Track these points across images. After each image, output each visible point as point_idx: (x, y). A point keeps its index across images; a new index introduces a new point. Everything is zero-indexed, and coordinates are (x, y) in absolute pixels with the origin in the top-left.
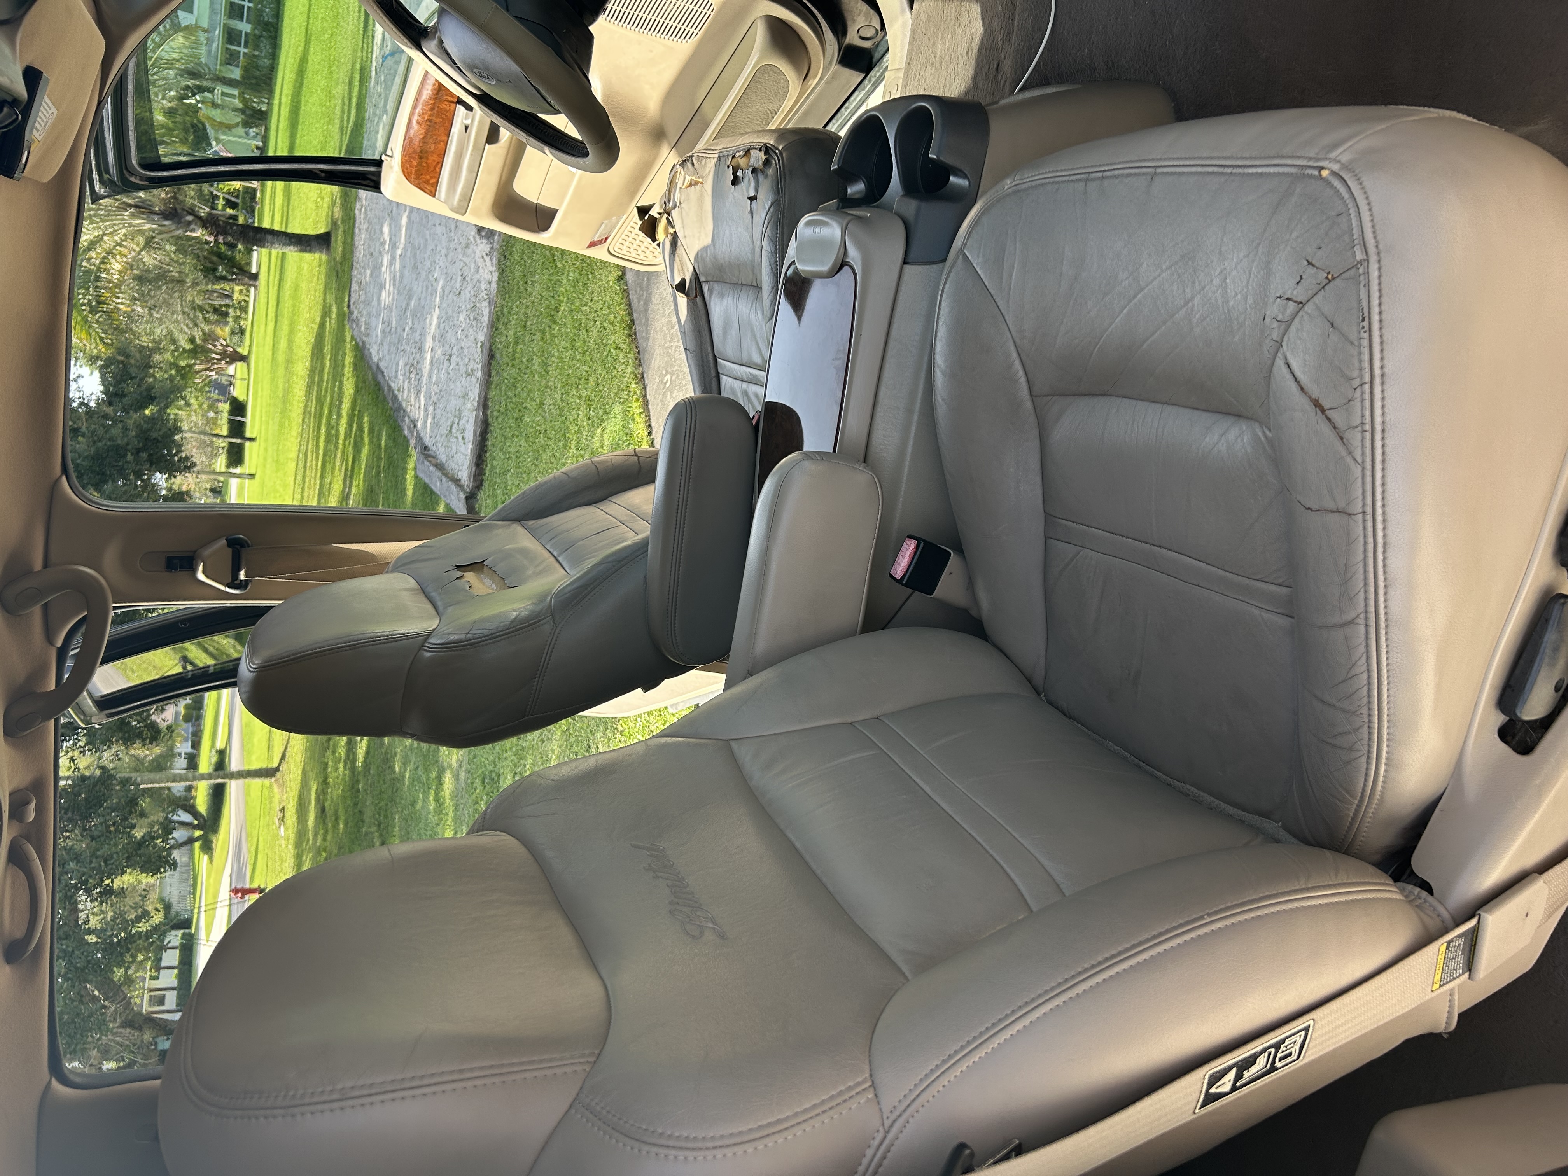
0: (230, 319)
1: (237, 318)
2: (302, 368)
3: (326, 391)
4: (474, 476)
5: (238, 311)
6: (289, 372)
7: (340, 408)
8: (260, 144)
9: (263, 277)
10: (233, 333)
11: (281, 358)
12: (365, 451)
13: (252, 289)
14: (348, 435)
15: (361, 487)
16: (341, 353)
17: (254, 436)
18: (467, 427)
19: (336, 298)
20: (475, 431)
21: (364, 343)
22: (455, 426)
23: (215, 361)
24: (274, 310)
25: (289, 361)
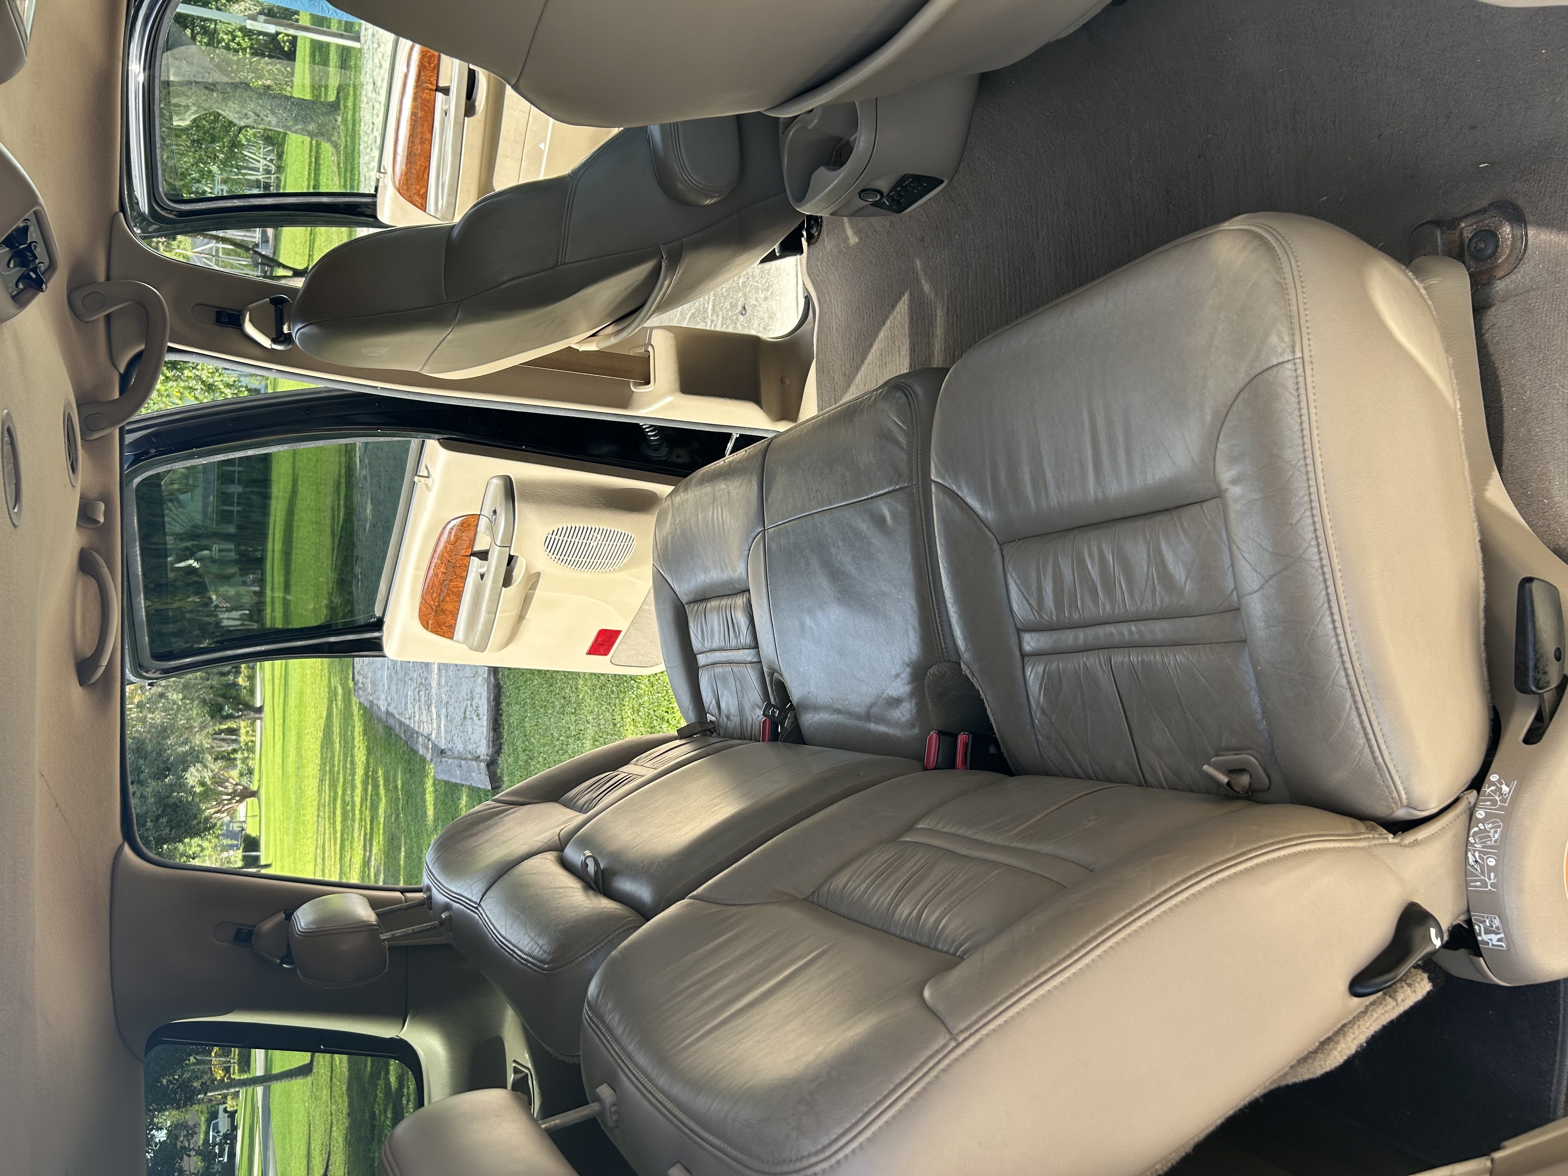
0: (239, 762)
1: (244, 760)
2: (312, 768)
3: (338, 773)
4: (493, 741)
5: (245, 752)
6: (300, 778)
7: (353, 780)
8: (258, 589)
9: (267, 710)
10: (241, 775)
11: (291, 769)
12: (382, 806)
13: (258, 722)
14: (364, 800)
15: (381, 842)
16: (350, 728)
17: (269, 862)
18: (480, 703)
19: (341, 679)
20: (488, 699)
21: (371, 702)
22: (469, 709)
23: (226, 802)
24: (281, 728)
25: (300, 767)
